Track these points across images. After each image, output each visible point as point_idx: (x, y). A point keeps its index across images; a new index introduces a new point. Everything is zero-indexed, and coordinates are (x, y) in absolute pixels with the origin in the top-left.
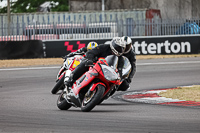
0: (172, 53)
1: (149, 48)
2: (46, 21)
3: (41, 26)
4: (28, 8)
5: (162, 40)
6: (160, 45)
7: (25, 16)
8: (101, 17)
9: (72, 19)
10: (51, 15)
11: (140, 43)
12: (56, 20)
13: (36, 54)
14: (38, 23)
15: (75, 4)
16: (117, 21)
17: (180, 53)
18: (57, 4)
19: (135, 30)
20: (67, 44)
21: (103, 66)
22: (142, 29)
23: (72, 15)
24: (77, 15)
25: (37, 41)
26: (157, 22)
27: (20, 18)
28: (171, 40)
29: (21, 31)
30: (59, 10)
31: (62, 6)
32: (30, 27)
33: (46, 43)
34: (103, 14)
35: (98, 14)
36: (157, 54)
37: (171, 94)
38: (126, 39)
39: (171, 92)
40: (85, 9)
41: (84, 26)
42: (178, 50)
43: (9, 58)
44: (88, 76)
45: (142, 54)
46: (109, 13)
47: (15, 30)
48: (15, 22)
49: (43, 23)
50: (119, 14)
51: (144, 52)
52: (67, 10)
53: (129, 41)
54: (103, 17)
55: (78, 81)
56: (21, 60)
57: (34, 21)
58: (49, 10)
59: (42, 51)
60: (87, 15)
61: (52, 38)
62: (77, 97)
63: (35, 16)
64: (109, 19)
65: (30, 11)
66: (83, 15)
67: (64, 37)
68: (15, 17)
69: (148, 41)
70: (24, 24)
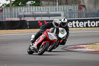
0: (91, 27)
1: (80, 24)
2: (29, 11)
3: (26, 13)
4: (20, 4)
5: (86, 20)
6: (85, 23)
7: (19, 8)
8: (56, 9)
9: (42, 10)
10: (31, 8)
11: (75, 22)
12: (34, 10)
13: (24, 27)
14: (25, 12)
15: (43, 2)
16: (64, 11)
17: (95, 27)
18: (34, 2)
19: (73, 15)
20: (39, 22)
21: (49, 33)
22: (76, 15)
23: (42, 8)
24: (44, 8)
25: (25, 21)
26: (84, 11)
27: (16, 9)
28: (91, 20)
29: (17, 15)
30: (36, 5)
31: (37, 4)
32: (21, 14)
33: (29, 21)
34: (57, 7)
35: (55, 7)
36: (84, 27)
37: (91, 47)
38: (64, 20)
39: (91, 46)
40: (48, 5)
41: (48, 13)
42: (94, 25)
43: (10, 29)
44: (41, 38)
45: (76, 27)
46: (60, 7)
47: (14, 15)
48: (14, 11)
49: (28, 11)
50: (65, 7)
51: (78, 26)
52: (39, 5)
53: (66, 21)
54: (57, 9)
55: (37, 40)
56: (17, 30)
57: (23, 11)
58: (30, 5)
59: (27, 25)
60: (49, 8)
61: (32, 19)
62: (36, 48)
63: (24, 8)
64: (60, 10)
65: (21, 6)
66: (47, 8)
67: (38, 19)
68: (14, 9)
69: (80, 21)
70: (18, 12)
